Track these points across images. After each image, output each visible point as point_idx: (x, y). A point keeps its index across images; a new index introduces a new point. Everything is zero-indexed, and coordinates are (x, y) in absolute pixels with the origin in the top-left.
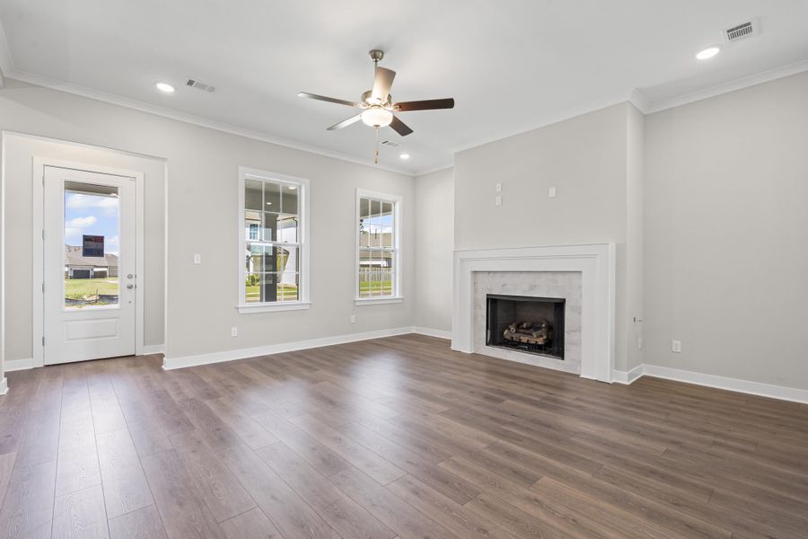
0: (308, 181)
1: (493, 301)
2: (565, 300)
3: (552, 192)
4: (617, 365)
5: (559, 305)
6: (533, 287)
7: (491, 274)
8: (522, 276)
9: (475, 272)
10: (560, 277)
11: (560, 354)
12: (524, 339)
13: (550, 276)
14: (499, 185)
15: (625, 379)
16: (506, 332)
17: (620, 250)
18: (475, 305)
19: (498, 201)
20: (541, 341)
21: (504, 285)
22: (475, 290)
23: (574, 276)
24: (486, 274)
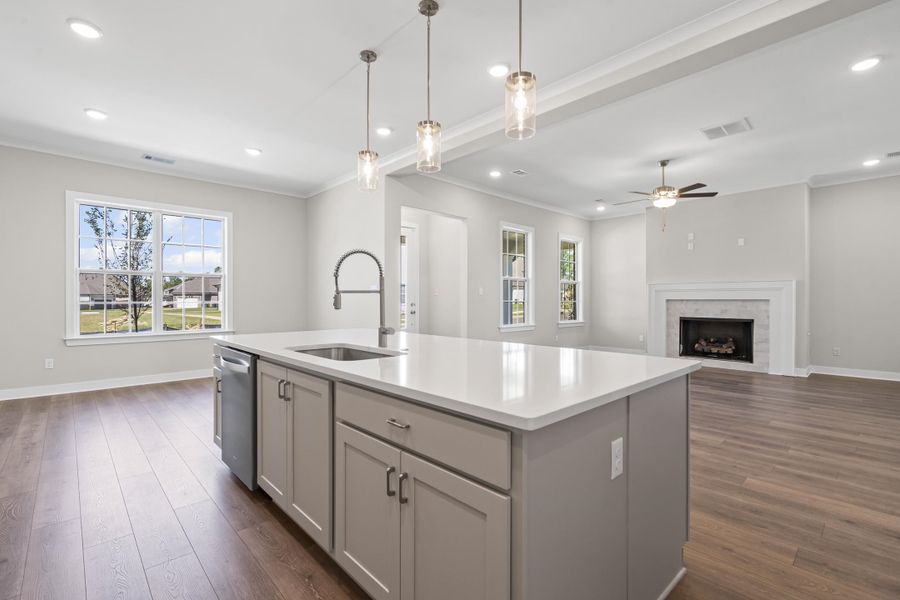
0: (533, 229)
1: (685, 323)
2: (753, 320)
3: (741, 242)
4: (798, 364)
5: (748, 325)
9: (668, 301)
10: (748, 304)
11: (749, 359)
12: (715, 350)
13: (740, 303)
14: (692, 235)
15: (804, 373)
16: (697, 345)
17: (799, 285)
18: (669, 325)
19: (690, 247)
20: (730, 351)
22: (668, 314)
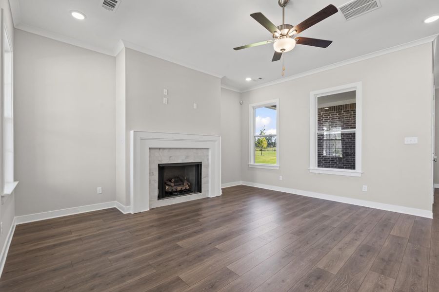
6: (187, 157)
7: (161, 150)
8: (182, 151)
21: (170, 157)
23: (205, 150)
24: (158, 150)
